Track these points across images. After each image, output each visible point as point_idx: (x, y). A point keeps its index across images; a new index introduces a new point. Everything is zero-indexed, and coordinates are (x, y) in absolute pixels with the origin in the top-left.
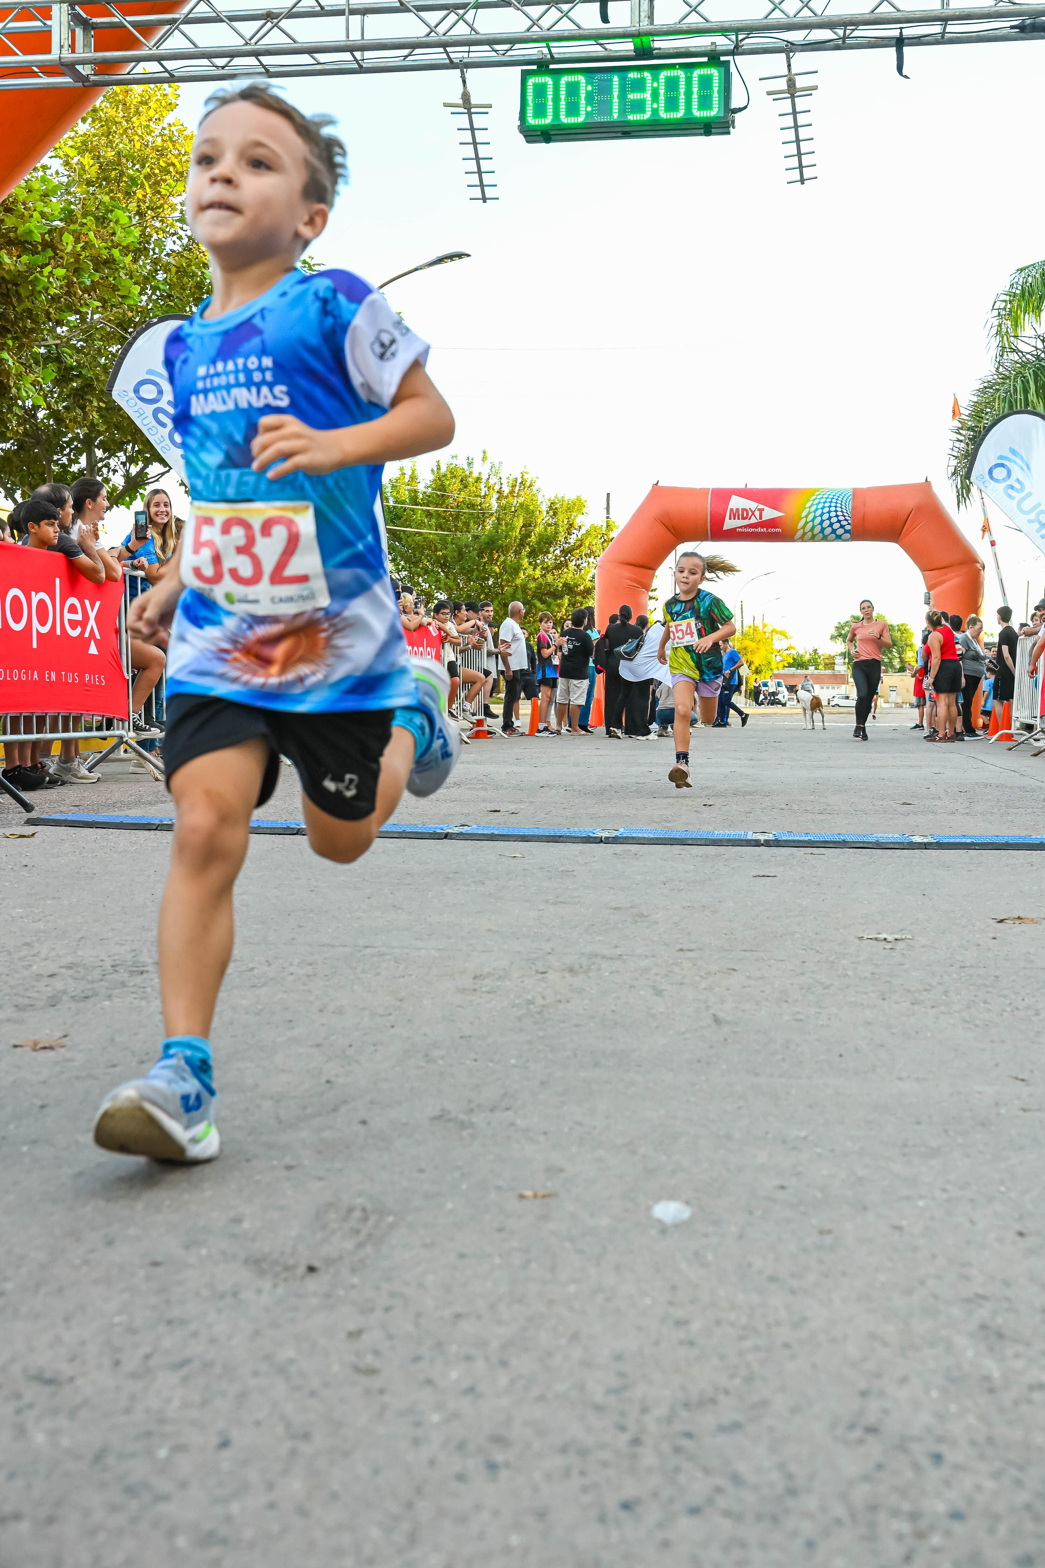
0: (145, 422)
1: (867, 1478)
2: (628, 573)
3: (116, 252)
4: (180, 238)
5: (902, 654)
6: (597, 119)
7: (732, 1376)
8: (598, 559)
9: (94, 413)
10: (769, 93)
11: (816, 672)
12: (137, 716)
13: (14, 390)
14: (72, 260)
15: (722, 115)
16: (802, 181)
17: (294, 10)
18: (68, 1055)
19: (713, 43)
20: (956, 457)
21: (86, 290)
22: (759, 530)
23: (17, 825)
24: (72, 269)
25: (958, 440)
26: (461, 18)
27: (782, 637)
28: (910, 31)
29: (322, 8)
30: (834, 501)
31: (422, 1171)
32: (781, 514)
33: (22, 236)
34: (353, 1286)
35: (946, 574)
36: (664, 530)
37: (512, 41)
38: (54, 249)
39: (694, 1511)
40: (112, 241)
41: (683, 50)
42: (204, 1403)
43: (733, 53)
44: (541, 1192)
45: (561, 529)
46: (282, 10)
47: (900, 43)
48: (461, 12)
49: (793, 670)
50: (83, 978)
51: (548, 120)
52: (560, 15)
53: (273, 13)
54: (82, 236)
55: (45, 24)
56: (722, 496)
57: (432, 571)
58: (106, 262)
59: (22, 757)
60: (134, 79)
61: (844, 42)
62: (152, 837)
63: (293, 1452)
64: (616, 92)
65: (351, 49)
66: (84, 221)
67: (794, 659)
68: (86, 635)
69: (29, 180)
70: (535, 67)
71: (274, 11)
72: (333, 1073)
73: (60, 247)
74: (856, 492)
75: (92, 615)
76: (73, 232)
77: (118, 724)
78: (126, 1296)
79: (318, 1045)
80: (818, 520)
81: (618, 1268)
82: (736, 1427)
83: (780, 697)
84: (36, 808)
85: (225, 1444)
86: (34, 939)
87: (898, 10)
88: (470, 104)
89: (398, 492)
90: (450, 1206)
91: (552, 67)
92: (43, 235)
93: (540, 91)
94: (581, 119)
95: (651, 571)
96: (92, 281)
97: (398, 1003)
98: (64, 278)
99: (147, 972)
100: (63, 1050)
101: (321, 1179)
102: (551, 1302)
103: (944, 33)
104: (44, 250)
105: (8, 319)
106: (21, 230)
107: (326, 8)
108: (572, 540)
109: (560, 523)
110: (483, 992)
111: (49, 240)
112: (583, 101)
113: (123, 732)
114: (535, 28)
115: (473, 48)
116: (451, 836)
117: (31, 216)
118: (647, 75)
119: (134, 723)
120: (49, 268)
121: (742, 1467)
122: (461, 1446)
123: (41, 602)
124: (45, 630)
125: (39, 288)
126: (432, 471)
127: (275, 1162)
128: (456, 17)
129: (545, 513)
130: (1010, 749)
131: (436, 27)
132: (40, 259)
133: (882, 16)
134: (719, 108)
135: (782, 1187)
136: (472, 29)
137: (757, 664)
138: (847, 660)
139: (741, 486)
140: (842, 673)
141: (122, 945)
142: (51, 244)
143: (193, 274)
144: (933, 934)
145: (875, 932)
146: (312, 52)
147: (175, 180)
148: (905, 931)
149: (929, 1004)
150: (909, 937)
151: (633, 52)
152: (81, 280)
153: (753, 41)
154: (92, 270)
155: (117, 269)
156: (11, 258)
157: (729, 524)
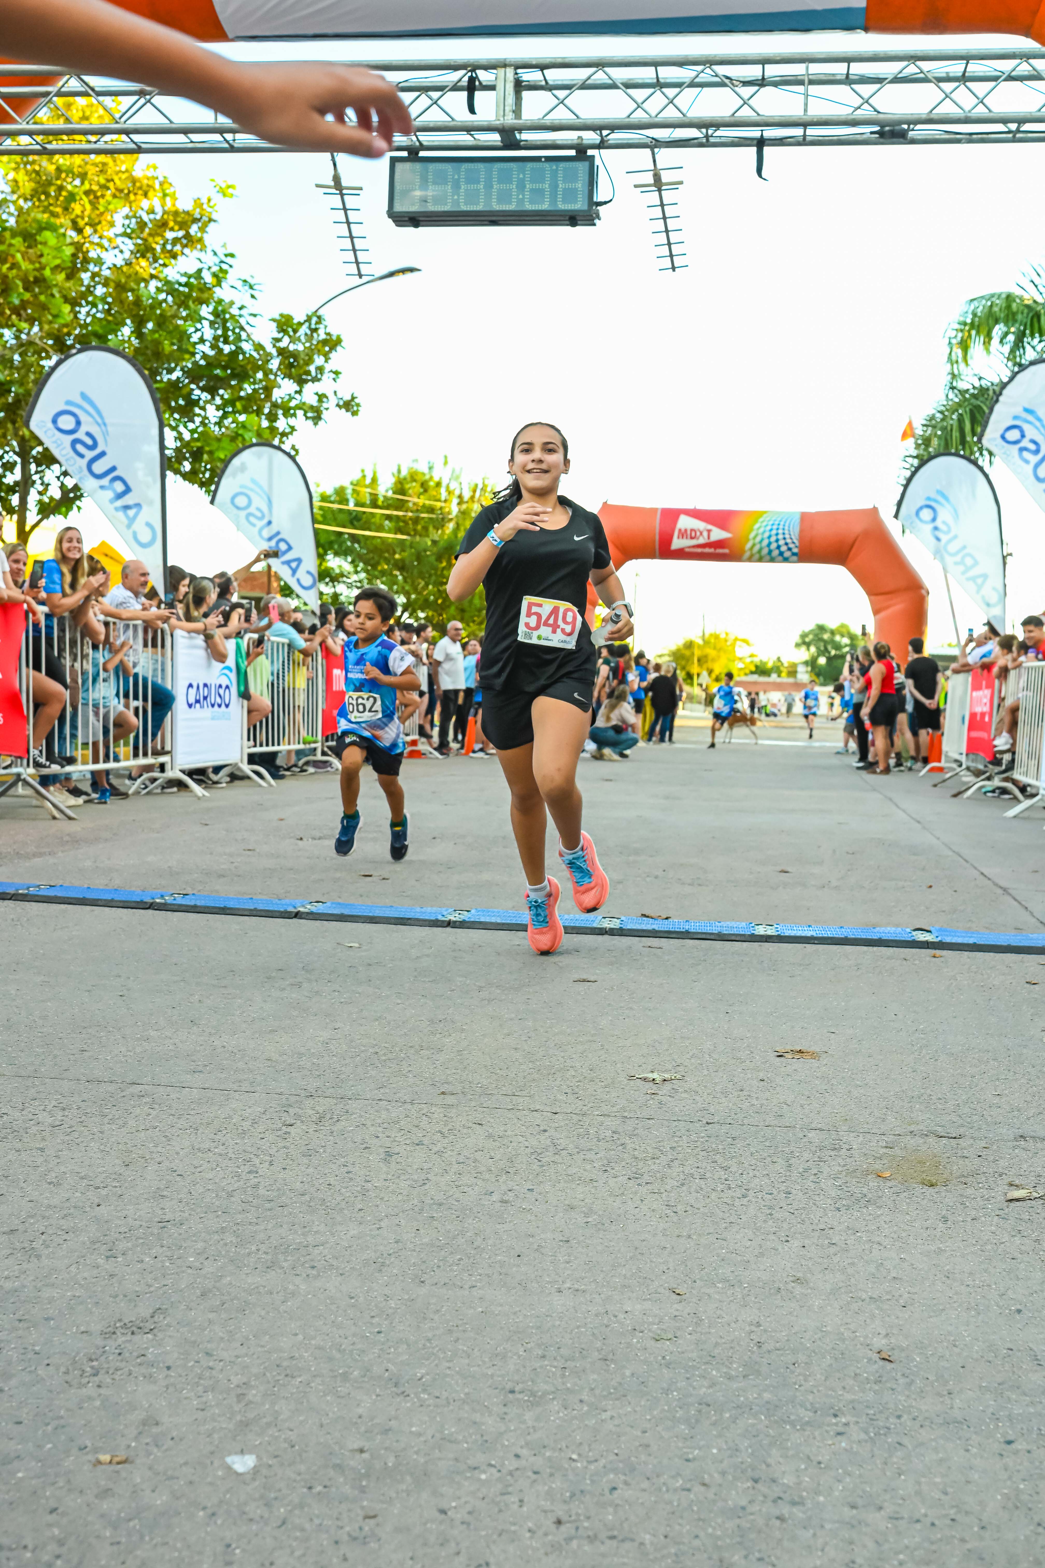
0: (64, 452)
3: (47, 272)
4: (121, 252)
6: (464, 207)
10: (635, 186)
11: (779, 680)
12: (37, 752)
15: (586, 207)
16: (674, 268)
19: (579, 137)
21: (16, 311)
22: (707, 550)
27: (744, 645)
28: (770, 133)
30: (782, 523)
32: (730, 535)
35: (893, 599)
40: (40, 262)
41: (550, 142)
43: (598, 147)
44: (119, 1456)
47: (761, 143)
49: (755, 678)
51: (415, 207)
52: (430, 102)
54: (10, 257)
56: (671, 515)
58: (37, 282)
61: (708, 140)
65: (221, 131)
66: (13, 242)
67: (757, 667)
70: (404, 154)
74: (804, 516)
77: (17, 762)
80: (766, 542)
87: (759, 115)
88: (341, 185)
89: (358, 495)
91: (422, 154)
93: (409, 177)
94: (447, 207)
96: (22, 301)
103: (805, 136)
112: (450, 189)
113: (20, 770)
116: (301, 915)
118: (514, 166)
119: (34, 759)
126: (393, 474)
130: (935, 786)
133: (743, 119)
134: (583, 201)
139: (690, 506)
143: (132, 290)
144: (706, 1072)
145: (650, 1068)
146: (185, 131)
147: (114, 196)
148: (681, 1069)
149: (646, 1178)
150: (678, 1076)
151: (500, 144)
152: (10, 299)
153: (616, 137)
154: (21, 290)
155: (49, 287)
157: (677, 543)
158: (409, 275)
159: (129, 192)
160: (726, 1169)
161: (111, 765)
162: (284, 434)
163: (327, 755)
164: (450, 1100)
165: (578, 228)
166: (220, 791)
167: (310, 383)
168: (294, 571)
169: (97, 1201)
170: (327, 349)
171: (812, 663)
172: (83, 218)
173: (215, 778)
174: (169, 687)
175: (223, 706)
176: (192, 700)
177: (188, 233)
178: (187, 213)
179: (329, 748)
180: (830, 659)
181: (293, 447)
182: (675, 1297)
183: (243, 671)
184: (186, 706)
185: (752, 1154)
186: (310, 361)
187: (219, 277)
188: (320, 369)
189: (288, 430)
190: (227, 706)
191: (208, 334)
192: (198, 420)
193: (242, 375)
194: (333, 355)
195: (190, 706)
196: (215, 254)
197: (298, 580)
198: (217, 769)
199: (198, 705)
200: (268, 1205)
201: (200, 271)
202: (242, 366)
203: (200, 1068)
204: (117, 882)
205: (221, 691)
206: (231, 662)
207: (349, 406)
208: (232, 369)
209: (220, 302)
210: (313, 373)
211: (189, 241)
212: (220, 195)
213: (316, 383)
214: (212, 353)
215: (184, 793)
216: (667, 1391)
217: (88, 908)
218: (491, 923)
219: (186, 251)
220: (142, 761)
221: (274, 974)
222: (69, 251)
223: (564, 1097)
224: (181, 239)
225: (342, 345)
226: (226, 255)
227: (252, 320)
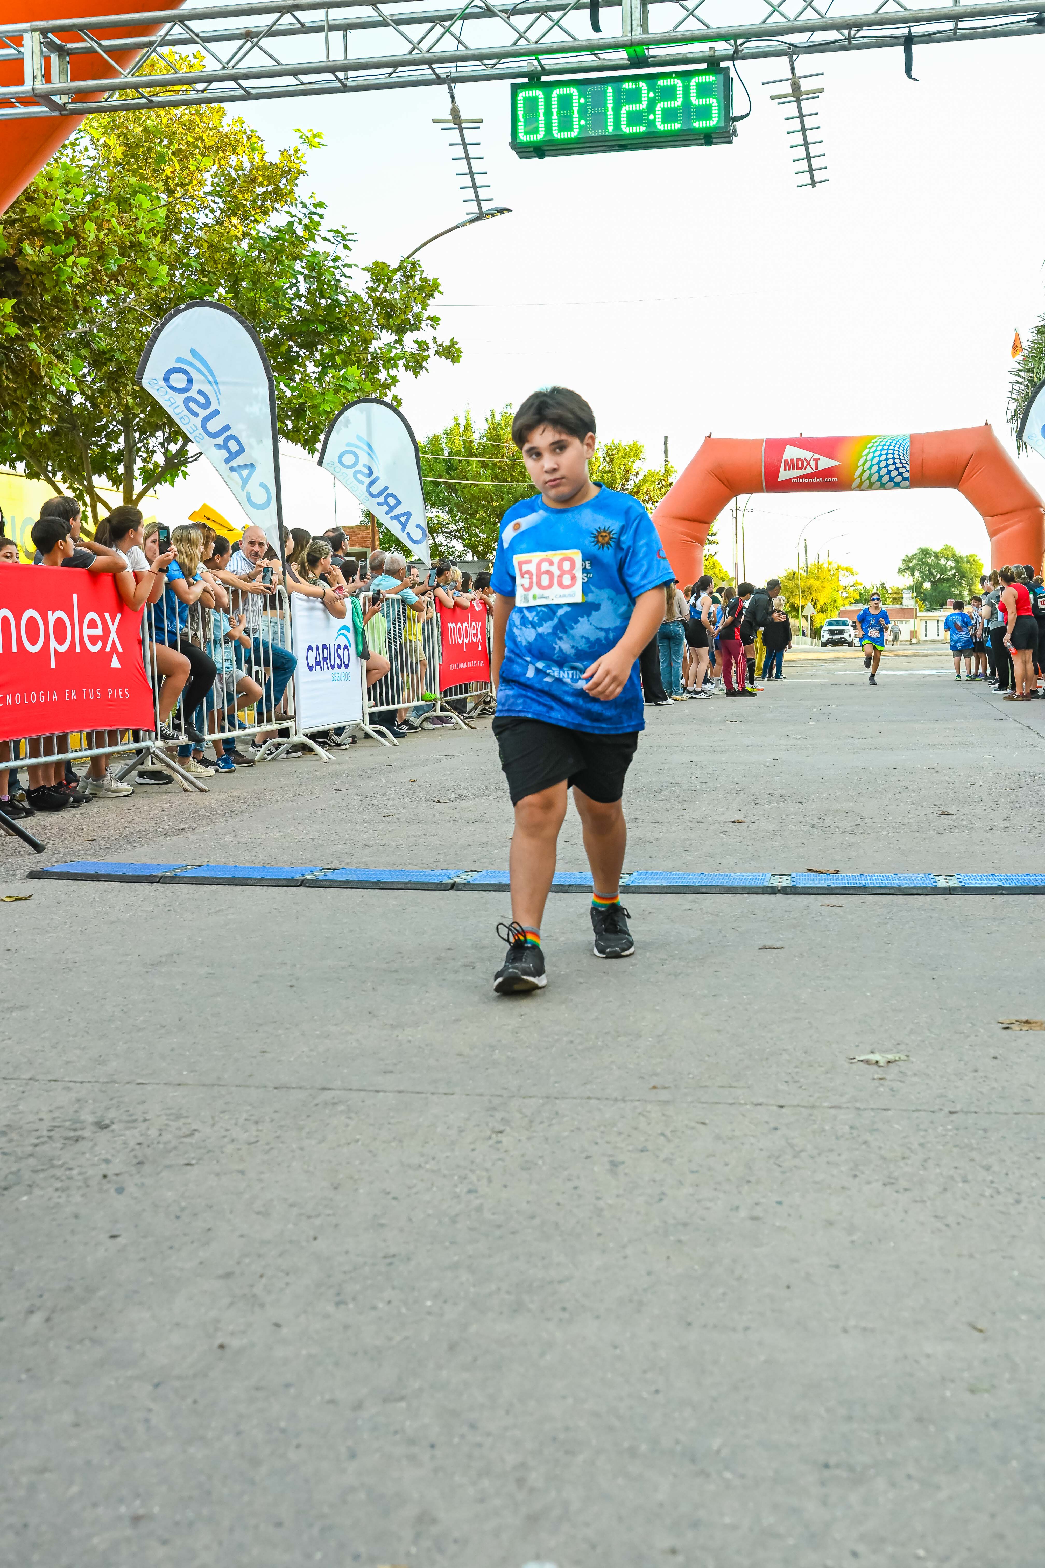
0: (177, 411)
2: (681, 527)
3: (142, 237)
4: (212, 211)
5: (972, 585)
6: (591, 133)
8: (657, 505)
9: (129, 397)
10: (773, 98)
12: (164, 725)
13: (46, 380)
14: (95, 248)
15: (722, 124)
16: (813, 184)
17: (274, 28)
19: (711, 49)
20: (1016, 400)
21: (113, 276)
22: (815, 480)
23: (18, 878)
24: (96, 257)
25: (1018, 382)
26: (448, 30)
27: (847, 574)
28: (919, 29)
29: (303, 25)
30: (891, 448)
32: (837, 463)
33: (44, 225)
35: (1008, 520)
36: (717, 483)
37: (499, 56)
38: (78, 237)
40: (135, 226)
41: (679, 57)
43: (732, 58)
45: (618, 476)
46: (262, 29)
47: (908, 42)
48: (447, 24)
50: (12, 1152)
51: (540, 136)
52: (550, 23)
53: (252, 32)
54: (105, 223)
55: (19, 52)
56: (777, 446)
57: (489, 522)
58: (132, 246)
59: (47, 777)
60: (112, 106)
61: (850, 42)
62: (152, 894)
64: (610, 105)
65: (333, 70)
66: (107, 207)
67: (861, 595)
68: (108, 649)
69: (58, 157)
70: (525, 80)
71: (253, 30)
73: (82, 235)
74: (914, 438)
75: (113, 628)
76: (95, 220)
77: (145, 735)
79: (228, 1275)
80: (875, 468)
83: (846, 636)
84: (47, 848)
87: (906, 10)
88: (460, 119)
89: (453, 443)
91: (544, 79)
92: (65, 224)
93: (531, 104)
94: (574, 134)
95: (706, 525)
96: (119, 266)
97: (332, 1194)
98: (88, 267)
99: (85, 1136)
103: (956, 29)
104: (67, 238)
105: (34, 309)
106: (42, 220)
107: (307, 25)
108: (630, 486)
109: (617, 469)
111: (72, 228)
112: (576, 115)
113: (149, 743)
114: (522, 41)
115: (459, 64)
116: (458, 886)
117: (53, 205)
118: (643, 85)
119: (162, 731)
120: (72, 258)
123: (59, 621)
124: (63, 648)
125: (63, 278)
126: (487, 420)
128: (442, 30)
129: (601, 460)
131: (419, 43)
132: (63, 249)
133: (888, 16)
134: (719, 117)
135: (673, 1551)
136: (459, 42)
137: (822, 603)
138: (915, 594)
139: (795, 435)
140: (911, 607)
141: (69, 1090)
142: (73, 233)
143: (225, 250)
144: (931, 1051)
145: (869, 1048)
146: (295, 73)
147: (204, 155)
148: (901, 1047)
149: (903, 1183)
150: (903, 1057)
151: (627, 62)
152: (107, 265)
153: (751, 46)
154: (118, 256)
155: (145, 251)
156: (33, 248)
157: (784, 475)
158: (499, 217)
159: (218, 149)
160: (988, 1168)
161: (237, 733)
162: (385, 386)
163: (447, 710)
164: (664, 1095)
165: (714, 147)
166: (343, 752)
167: (409, 332)
168: (404, 526)
169: (312, 1233)
170: (424, 295)
171: (917, 589)
172: (173, 179)
173: (338, 740)
174: (290, 650)
175: (343, 666)
176: (312, 662)
177: (277, 187)
178: (275, 166)
179: (447, 702)
180: (934, 583)
181: (395, 398)
182: (976, 1334)
183: (360, 629)
184: (307, 669)
185: (1011, 1149)
186: (407, 308)
187: (311, 229)
188: (418, 316)
189: (389, 381)
190: (347, 666)
191: (304, 287)
192: (298, 377)
193: (339, 329)
194: (431, 302)
195: (311, 668)
196: (305, 205)
197: (408, 534)
198: (339, 731)
199: (318, 667)
200: (498, 1233)
201: (291, 224)
202: (339, 319)
203: (390, 1068)
204: (263, 857)
205: (340, 652)
206: (348, 621)
207: (450, 352)
208: (330, 323)
209: (315, 254)
210: (412, 322)
211: (278, 195)
212: (307, 145)
213: (415, 331)
214: (308, 308)
215: (307, 757)
216: (1004, 1460)
217: (239, 888)
218: (656, 887)
219: (276, 205)
220: (267, 727)
221: (443, 955)
222: (162, 213)
223: (784, 1087)
224: (270, 193)
225: (440, 289)
226: (316, 206)
227: (347, 271)
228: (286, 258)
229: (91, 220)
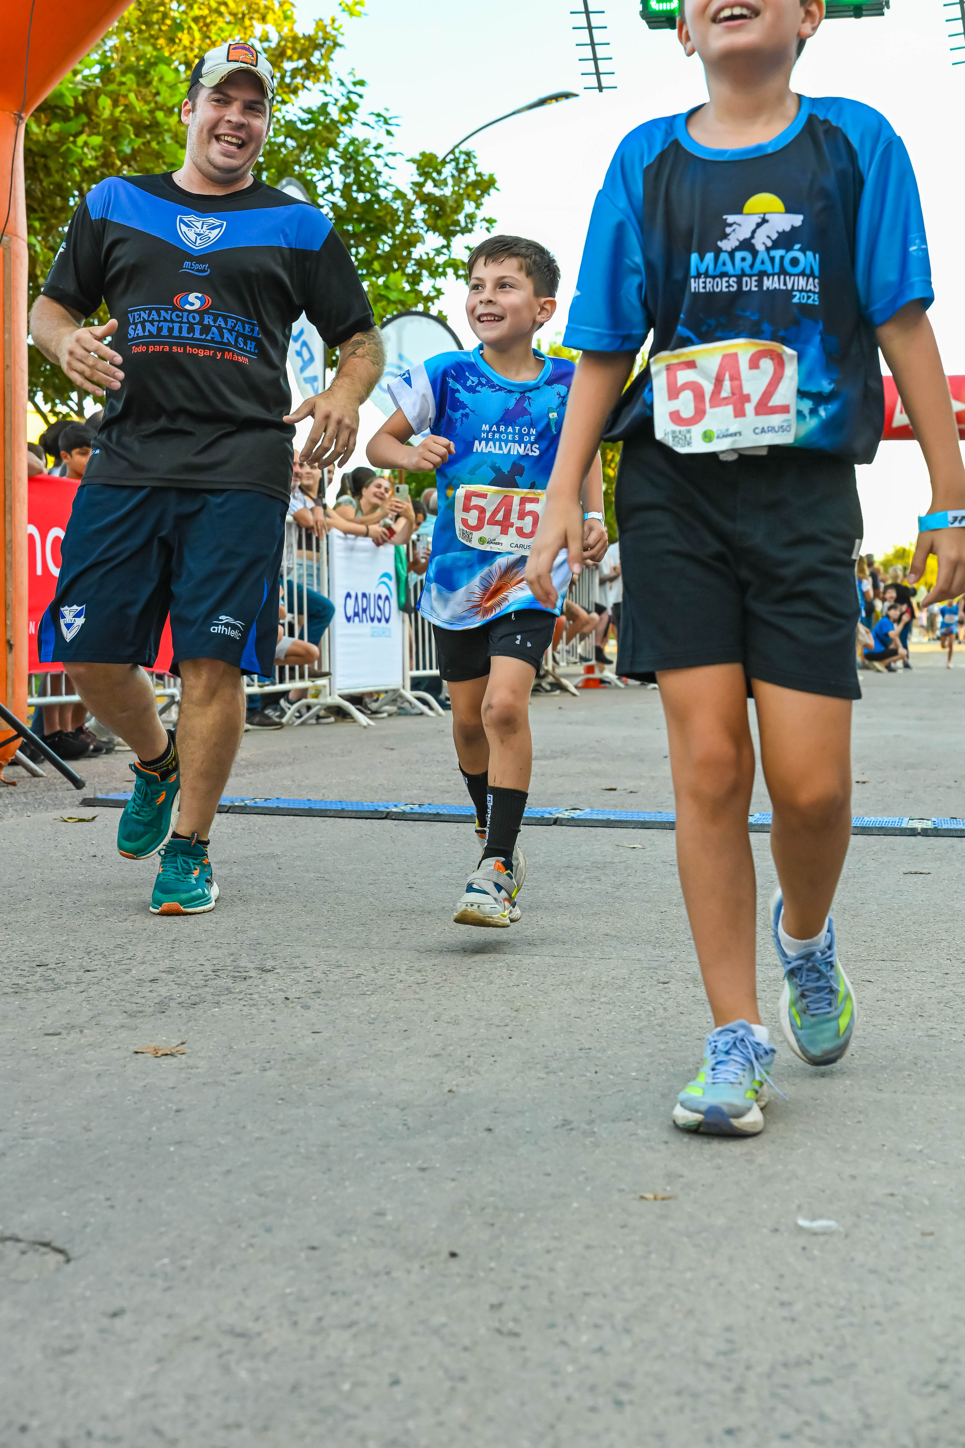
1: (933, 1419)
3: (160, 115)
7: (827, 1345)
14: (110, 126)
18: (191, 1062)
23: (72, 805)
24: (110, 137)
31: (549, 1175)
32: (963, 406)
34: (492, 1269)
38: (89, 114)
39: (786, 1437)
40: (156, 103)
42: (374, 1354)
44: (661, 1194)
50: (186, 984)
51: (672, 5)
54: (121, 98)
58: (148, 128)
62: (225, 821)
63: (453, 1389)
66: (124, 79)
72: (454, 1083)
73: (96, 112)
76: (110, 95)
77: (169, 681)
78: (292, 1273)
79: (437, 1055)
81: (731, 1260)
82: (827, 1381)
84: (87, 785)
85: (396, 1382)
86: (125, 940)
90: (575, 1205)
92: (75, 98)
96: (133, 149)
97: (515, 1014)
98: (100, 148)
99: (251, 977)
100: (184, 1056)
101: (453, 1180)
102: (670, 1285)
104: (77, 115)
110: (601, 1003)
111: (83, 103)
113: (173, 691)
116: (561, 822)
120: (83, 137)
121: (828, 1409)
122: (593, 1388)
125: (71, 160)
127: (409, 1165)
132: (73, 126)
135: (892, 1195)
141: (218, 948)
142: (85, 109)
152: (120, 148)
154: (133, 136)
155: (161, 133)
156: (39, 126)
157: (899, 420)
158: (564, 102)
159: (244, 15)
162: (428, 299)
165: (863, 19)
167: (459, 235)
170: (478, 192)
172: (192, 50)
174: (326, 595)
175: (383, 620)
176: (350, 613)
177: (309, 61)
178: (309, 38)
183: (403, 579)
184: (344, 620)
186: (458, 208)
187: (348, 111)
188: (471, 217)
189: (433, 294)
190: (387, 620)
191: (338, 180)
193: (379, 228)
194: (485, 200)
195: (349, 619)
196: (342, 83)
199: (356, 619)
201: (325, 105)
202: (379, 218)
205: (381, 603)
208: (368, 222)
209: (352, 141)
210: (463, 224)
211: (310, 71)
212: (346, 15)
213: (467, 235)
214: (342, 204)
215: (346, 724)
219: (308, 83)
220: (299, 684)
224: (301, 69)
225: (496, 185)
226: (355, 84)
227: (390, 160)
228: (320, 144)
229: (106, 95)
